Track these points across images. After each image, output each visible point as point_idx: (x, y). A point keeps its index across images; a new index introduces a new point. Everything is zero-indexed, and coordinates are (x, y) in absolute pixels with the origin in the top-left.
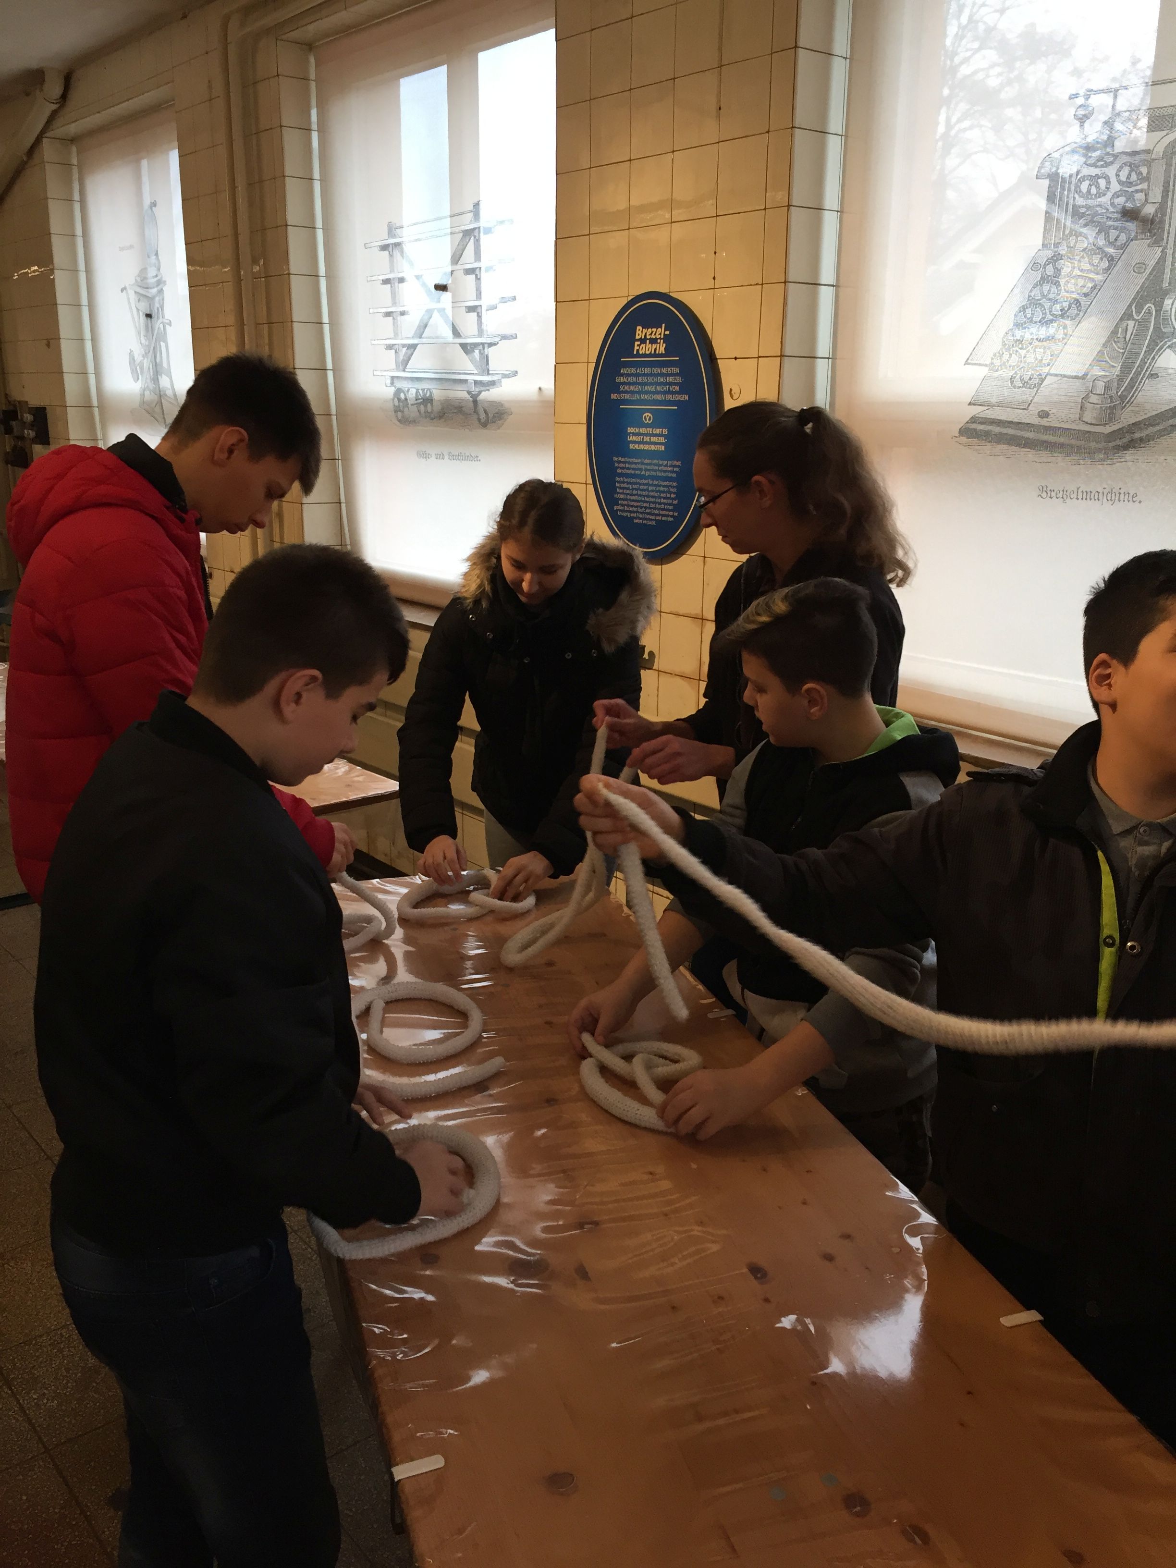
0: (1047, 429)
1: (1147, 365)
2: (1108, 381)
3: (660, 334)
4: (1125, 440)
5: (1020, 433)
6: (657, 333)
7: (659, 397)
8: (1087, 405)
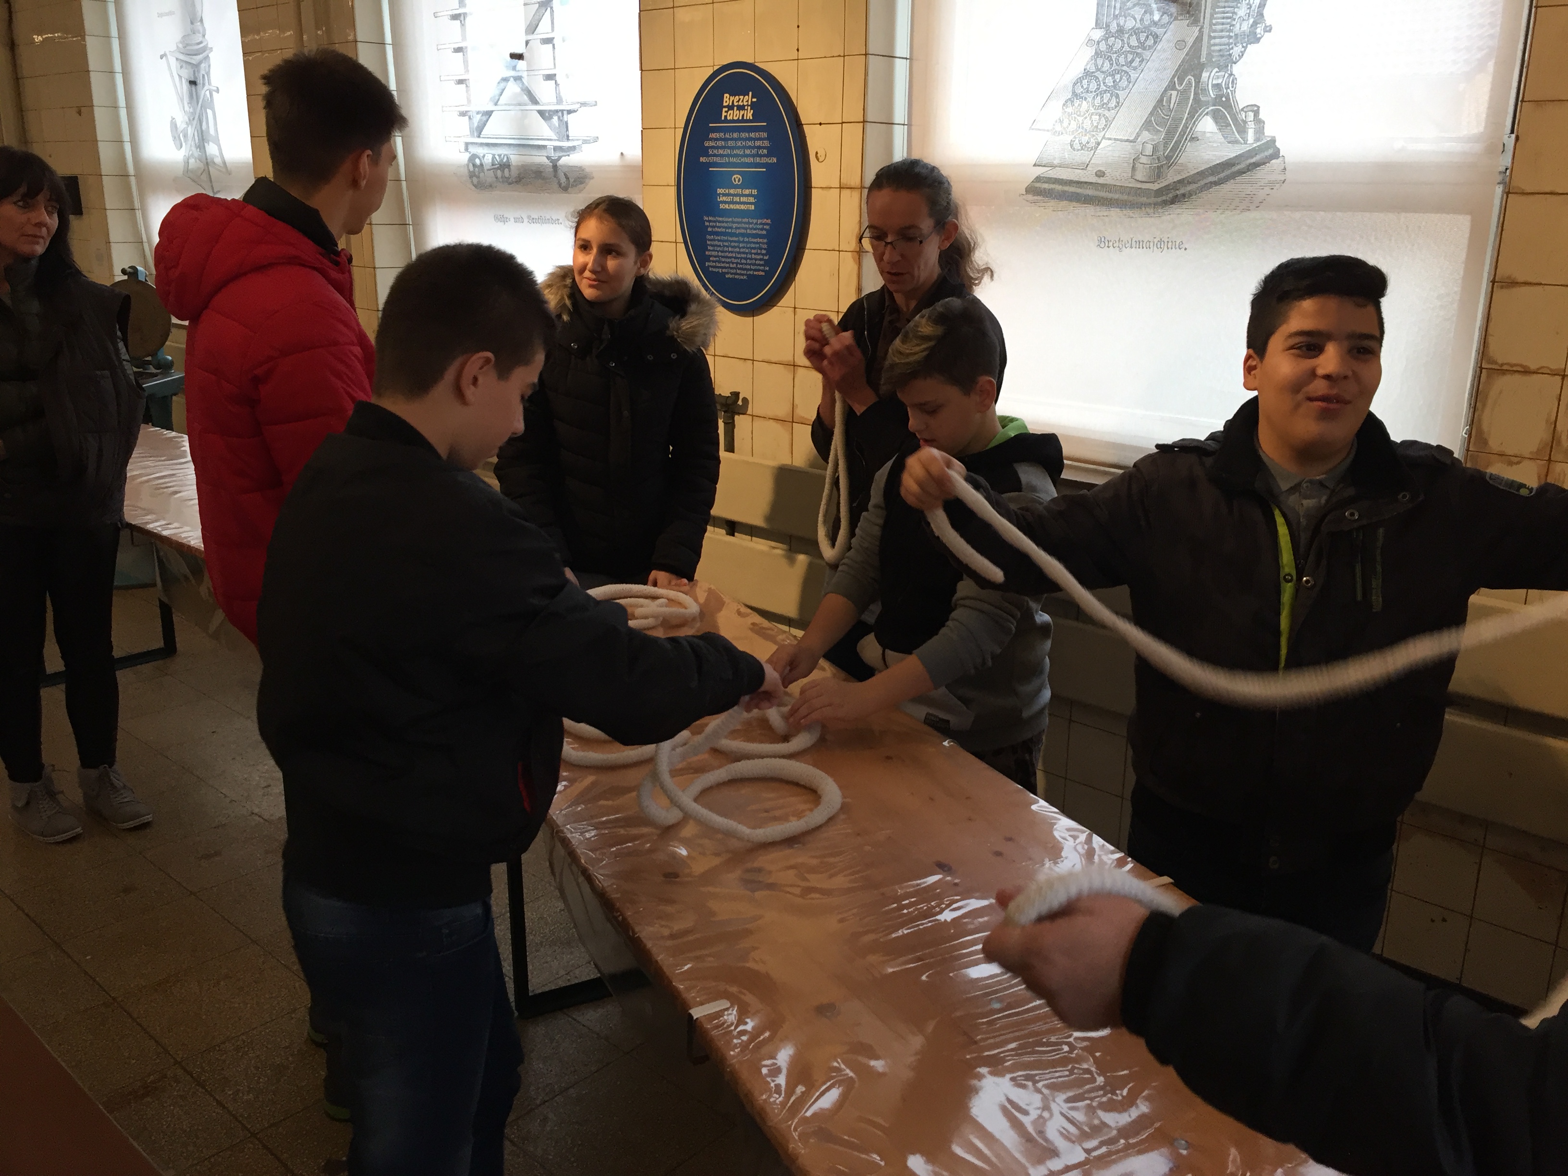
0: (1103, 186)
1: (1188, 130)
2: (1156, 144)
3: (748, 101)
4: (1171, 195)
5: (1079, 190)
6: (745, 100)
7: (747, 160)
8: (1138, 165)
